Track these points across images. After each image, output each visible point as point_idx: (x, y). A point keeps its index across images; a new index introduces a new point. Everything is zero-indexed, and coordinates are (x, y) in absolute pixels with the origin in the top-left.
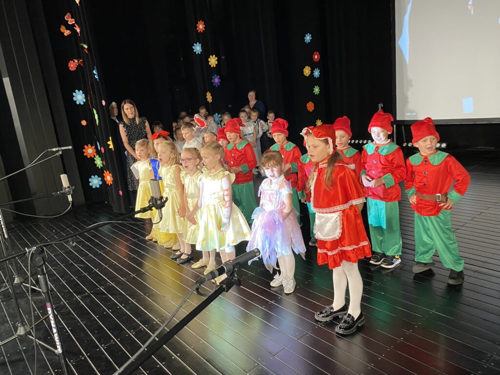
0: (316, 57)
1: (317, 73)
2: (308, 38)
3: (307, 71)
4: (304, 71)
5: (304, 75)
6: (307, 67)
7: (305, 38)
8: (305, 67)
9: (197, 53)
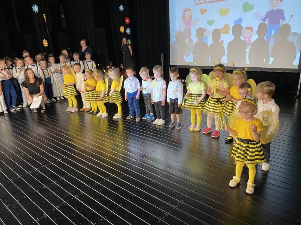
0: (127, 21)
1: (128, 31)
2: (121, 8)
3: (122, 29)
4: (120, 29)
5: (120, 32)
6: (122, 27)
7: (120, 8)
8: (120, 27)
9: (36, 12)
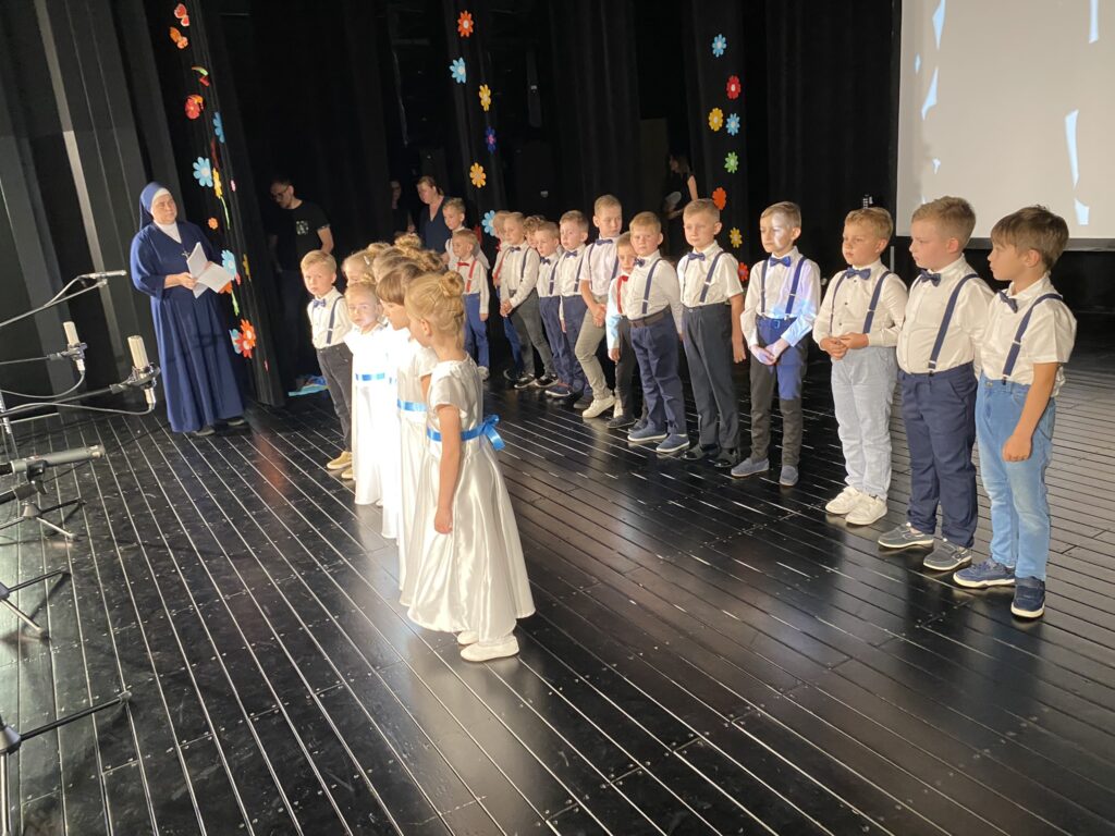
0: (733, 88)
1: (733, 125)
2: (719, 45)
3: (715, 119)
4: (710, 118)
5: (710, 127)
6: (716, 110)
7: (714, 45)
8: (711, 111)
9: (459, 81)
